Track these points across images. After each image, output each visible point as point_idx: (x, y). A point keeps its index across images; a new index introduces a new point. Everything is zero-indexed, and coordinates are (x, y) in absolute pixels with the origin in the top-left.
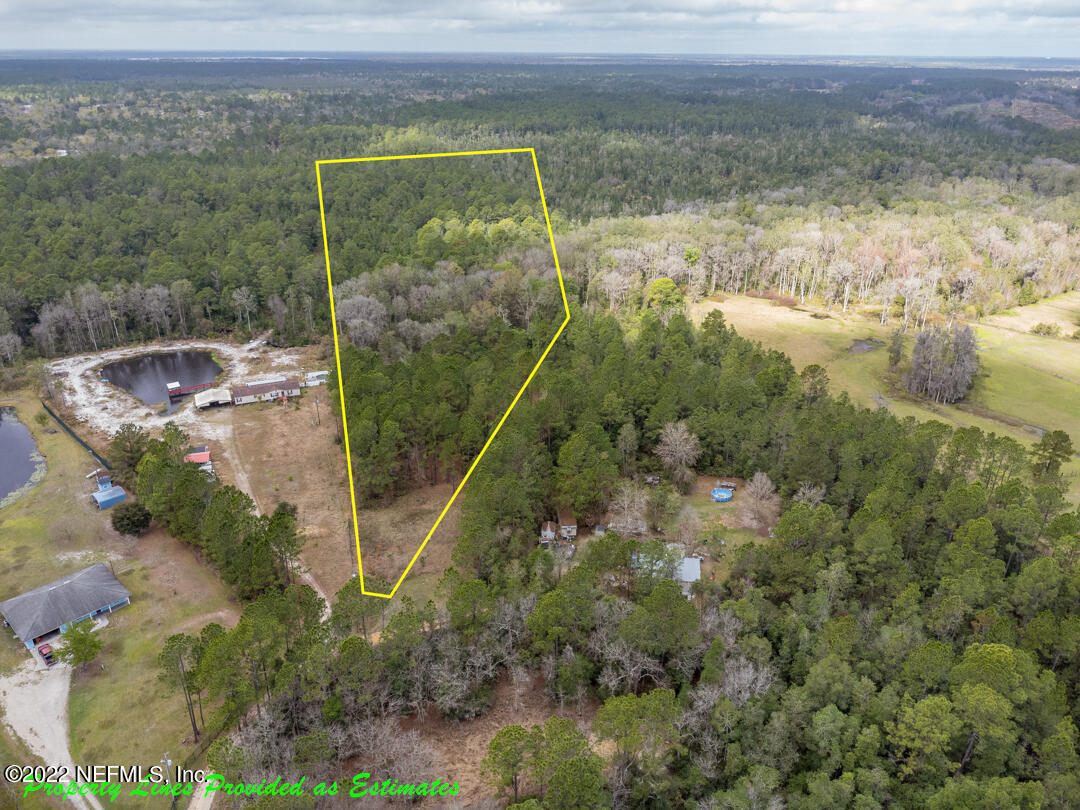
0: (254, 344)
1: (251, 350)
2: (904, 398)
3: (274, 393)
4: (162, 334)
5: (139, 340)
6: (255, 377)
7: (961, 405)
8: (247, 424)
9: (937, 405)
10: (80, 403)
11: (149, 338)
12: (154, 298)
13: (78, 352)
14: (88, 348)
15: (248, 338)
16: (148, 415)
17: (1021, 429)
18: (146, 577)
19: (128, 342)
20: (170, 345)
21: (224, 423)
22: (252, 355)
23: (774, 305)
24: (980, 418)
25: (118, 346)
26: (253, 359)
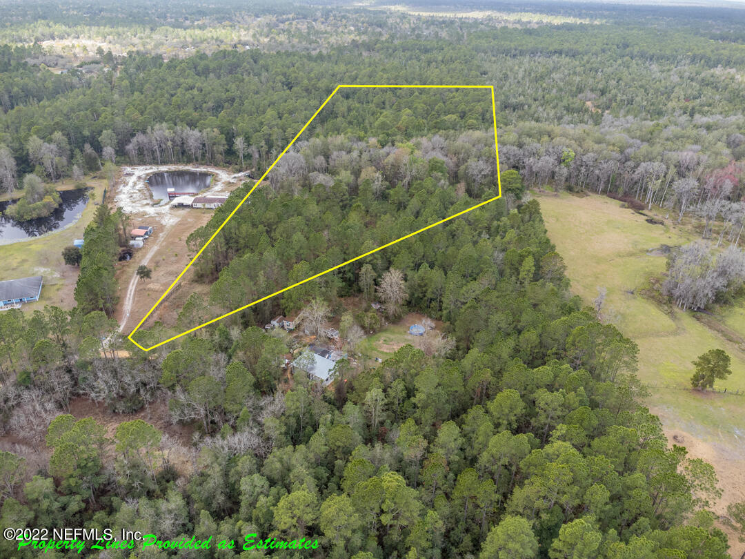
0: (240, 175)
1: (235, 177)
2: (653, 297)
3: (216, 204)
4: (197, 160)
5: (184, 162)
6: (221, 194)
7: (699, 314)
8: (189, 220)
9: (676, 309)
10: (124, 191)
11: (189, 161)
12: (193, 137)
13: (150, 164)
14: (155, 162)
15: (240, 171)
16: (148, 204)
17: (737, 346)
18: (58, 290)
19: (178, 162)
20: (198, 167)
21: (178, 216)
22: (232, 181)
23: (623, 206)
24: (707, 329)
25: (171, 163)
26: (230, 183)
